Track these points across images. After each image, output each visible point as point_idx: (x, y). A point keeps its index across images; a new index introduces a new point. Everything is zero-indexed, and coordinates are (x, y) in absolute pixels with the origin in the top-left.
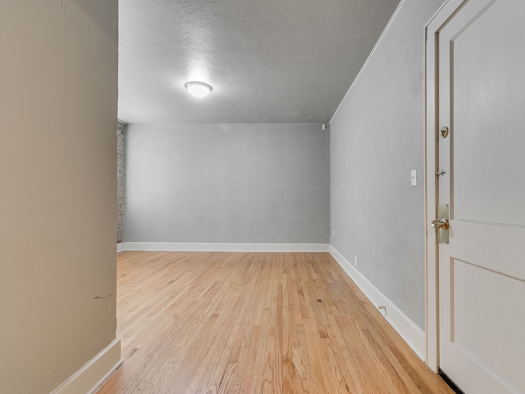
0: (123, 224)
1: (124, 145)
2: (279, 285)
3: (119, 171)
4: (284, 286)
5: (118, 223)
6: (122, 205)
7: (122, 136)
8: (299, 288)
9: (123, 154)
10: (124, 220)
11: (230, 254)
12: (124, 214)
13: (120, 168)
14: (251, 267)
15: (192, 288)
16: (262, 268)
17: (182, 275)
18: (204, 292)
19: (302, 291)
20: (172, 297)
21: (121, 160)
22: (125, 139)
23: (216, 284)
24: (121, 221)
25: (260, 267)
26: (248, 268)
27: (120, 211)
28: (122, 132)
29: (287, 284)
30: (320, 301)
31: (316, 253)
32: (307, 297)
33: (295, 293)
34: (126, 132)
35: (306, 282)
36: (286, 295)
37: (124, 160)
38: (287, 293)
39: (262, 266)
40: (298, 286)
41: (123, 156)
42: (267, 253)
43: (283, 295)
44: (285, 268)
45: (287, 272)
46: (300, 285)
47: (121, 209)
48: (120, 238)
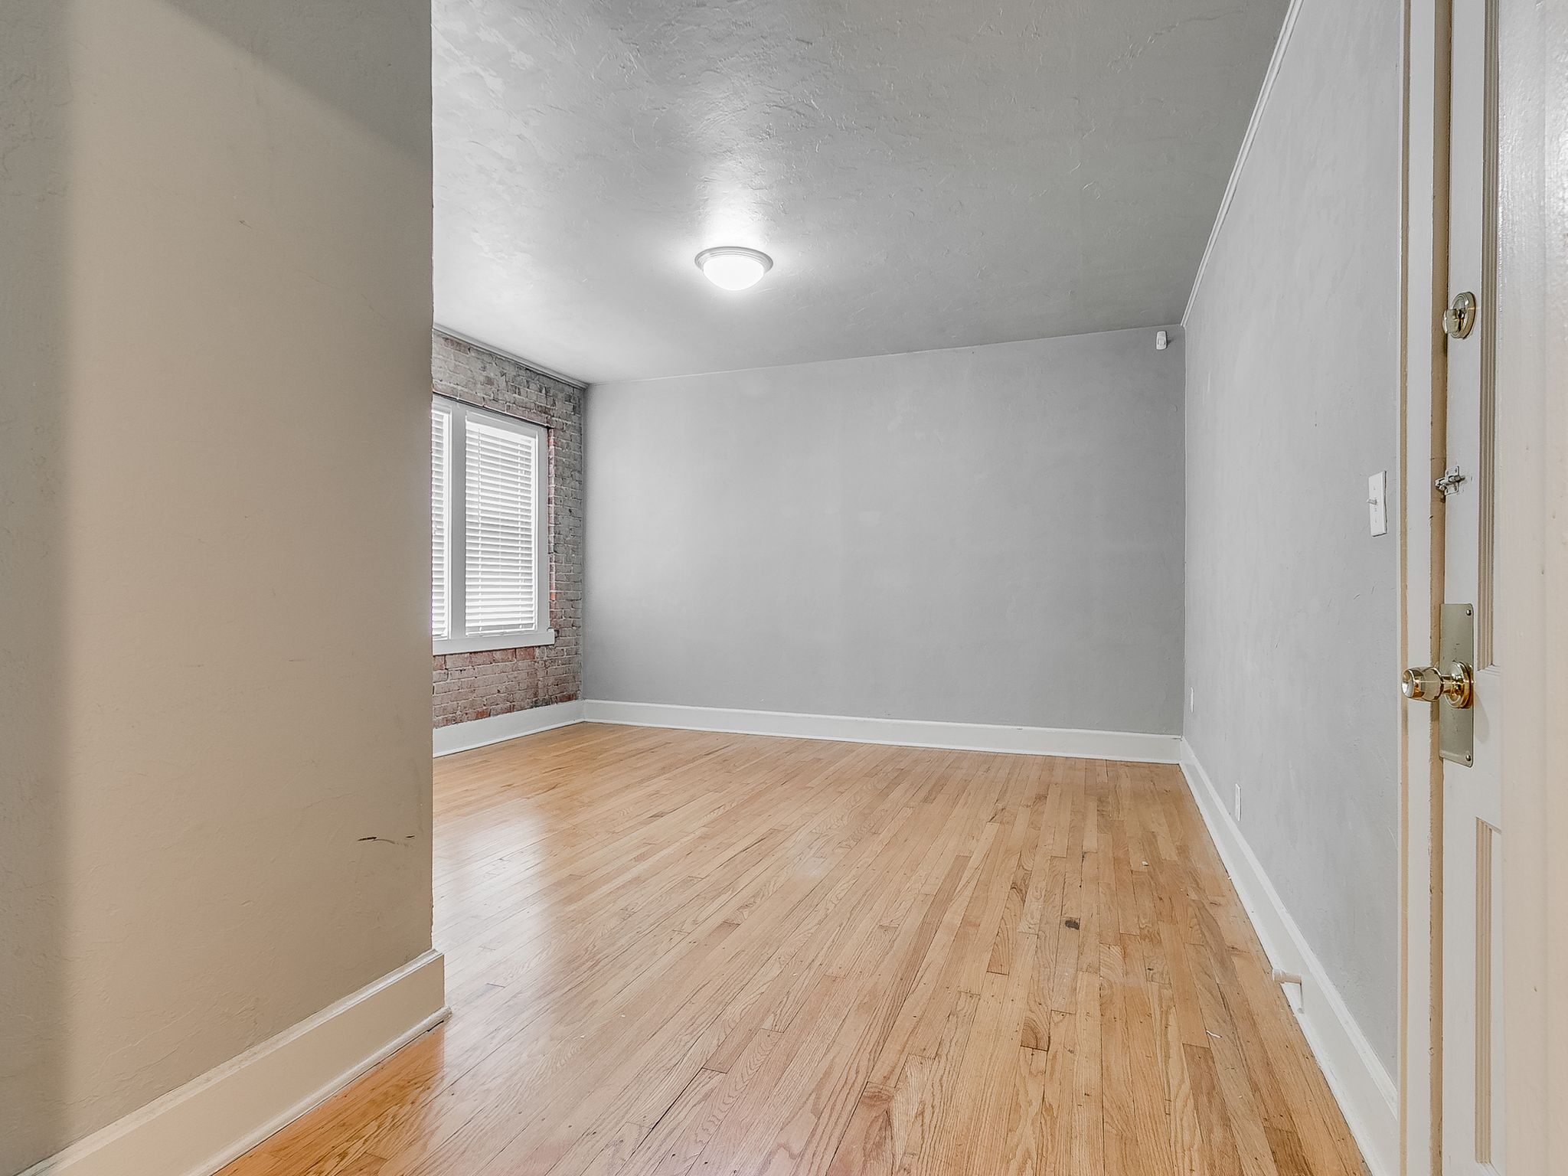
0: (580, 651)
1: (581, 441)
2: (958, 857)
3: (568, 512)
4: (974, 862)
5: (567, 649)
6: (577, 600)
7: (575, 418)
8: (1021, 873)
9: (578, 467)
10: (581, 642)
11: (850, 748)
12: (581, 625)
13: (570, 504)
14: (896, 794)
15: (703, 838)
16: (925, 800)
17: (692, 799)
18: (730, 853)
19: (1027, 886)
20: (639, 859)
21: (573, 484)
22: (582, 426)
23: (773, 832)
24: (574, 642)
25: (922, 794)
26: (883, 794)
27: (570, 617)
28: (574, 408)
29: (987, 856)
30: (1073, 924)
31: (1129, 764)
32: (1034, 905)
33: (1001, 889)
34: (586, 409)
35: (1053, 858)
36: (968, 892)
37: (580, 482)
38: (973, 884)
39: (930, 792)
40: (1019, 865)
41: (579, 472)
42: (963, 754)
43: (957, 891)
44: (1000, 806)
45: (1002, 819)
46: (1028, 866)
47: (575, 612)
48: (571, 689)
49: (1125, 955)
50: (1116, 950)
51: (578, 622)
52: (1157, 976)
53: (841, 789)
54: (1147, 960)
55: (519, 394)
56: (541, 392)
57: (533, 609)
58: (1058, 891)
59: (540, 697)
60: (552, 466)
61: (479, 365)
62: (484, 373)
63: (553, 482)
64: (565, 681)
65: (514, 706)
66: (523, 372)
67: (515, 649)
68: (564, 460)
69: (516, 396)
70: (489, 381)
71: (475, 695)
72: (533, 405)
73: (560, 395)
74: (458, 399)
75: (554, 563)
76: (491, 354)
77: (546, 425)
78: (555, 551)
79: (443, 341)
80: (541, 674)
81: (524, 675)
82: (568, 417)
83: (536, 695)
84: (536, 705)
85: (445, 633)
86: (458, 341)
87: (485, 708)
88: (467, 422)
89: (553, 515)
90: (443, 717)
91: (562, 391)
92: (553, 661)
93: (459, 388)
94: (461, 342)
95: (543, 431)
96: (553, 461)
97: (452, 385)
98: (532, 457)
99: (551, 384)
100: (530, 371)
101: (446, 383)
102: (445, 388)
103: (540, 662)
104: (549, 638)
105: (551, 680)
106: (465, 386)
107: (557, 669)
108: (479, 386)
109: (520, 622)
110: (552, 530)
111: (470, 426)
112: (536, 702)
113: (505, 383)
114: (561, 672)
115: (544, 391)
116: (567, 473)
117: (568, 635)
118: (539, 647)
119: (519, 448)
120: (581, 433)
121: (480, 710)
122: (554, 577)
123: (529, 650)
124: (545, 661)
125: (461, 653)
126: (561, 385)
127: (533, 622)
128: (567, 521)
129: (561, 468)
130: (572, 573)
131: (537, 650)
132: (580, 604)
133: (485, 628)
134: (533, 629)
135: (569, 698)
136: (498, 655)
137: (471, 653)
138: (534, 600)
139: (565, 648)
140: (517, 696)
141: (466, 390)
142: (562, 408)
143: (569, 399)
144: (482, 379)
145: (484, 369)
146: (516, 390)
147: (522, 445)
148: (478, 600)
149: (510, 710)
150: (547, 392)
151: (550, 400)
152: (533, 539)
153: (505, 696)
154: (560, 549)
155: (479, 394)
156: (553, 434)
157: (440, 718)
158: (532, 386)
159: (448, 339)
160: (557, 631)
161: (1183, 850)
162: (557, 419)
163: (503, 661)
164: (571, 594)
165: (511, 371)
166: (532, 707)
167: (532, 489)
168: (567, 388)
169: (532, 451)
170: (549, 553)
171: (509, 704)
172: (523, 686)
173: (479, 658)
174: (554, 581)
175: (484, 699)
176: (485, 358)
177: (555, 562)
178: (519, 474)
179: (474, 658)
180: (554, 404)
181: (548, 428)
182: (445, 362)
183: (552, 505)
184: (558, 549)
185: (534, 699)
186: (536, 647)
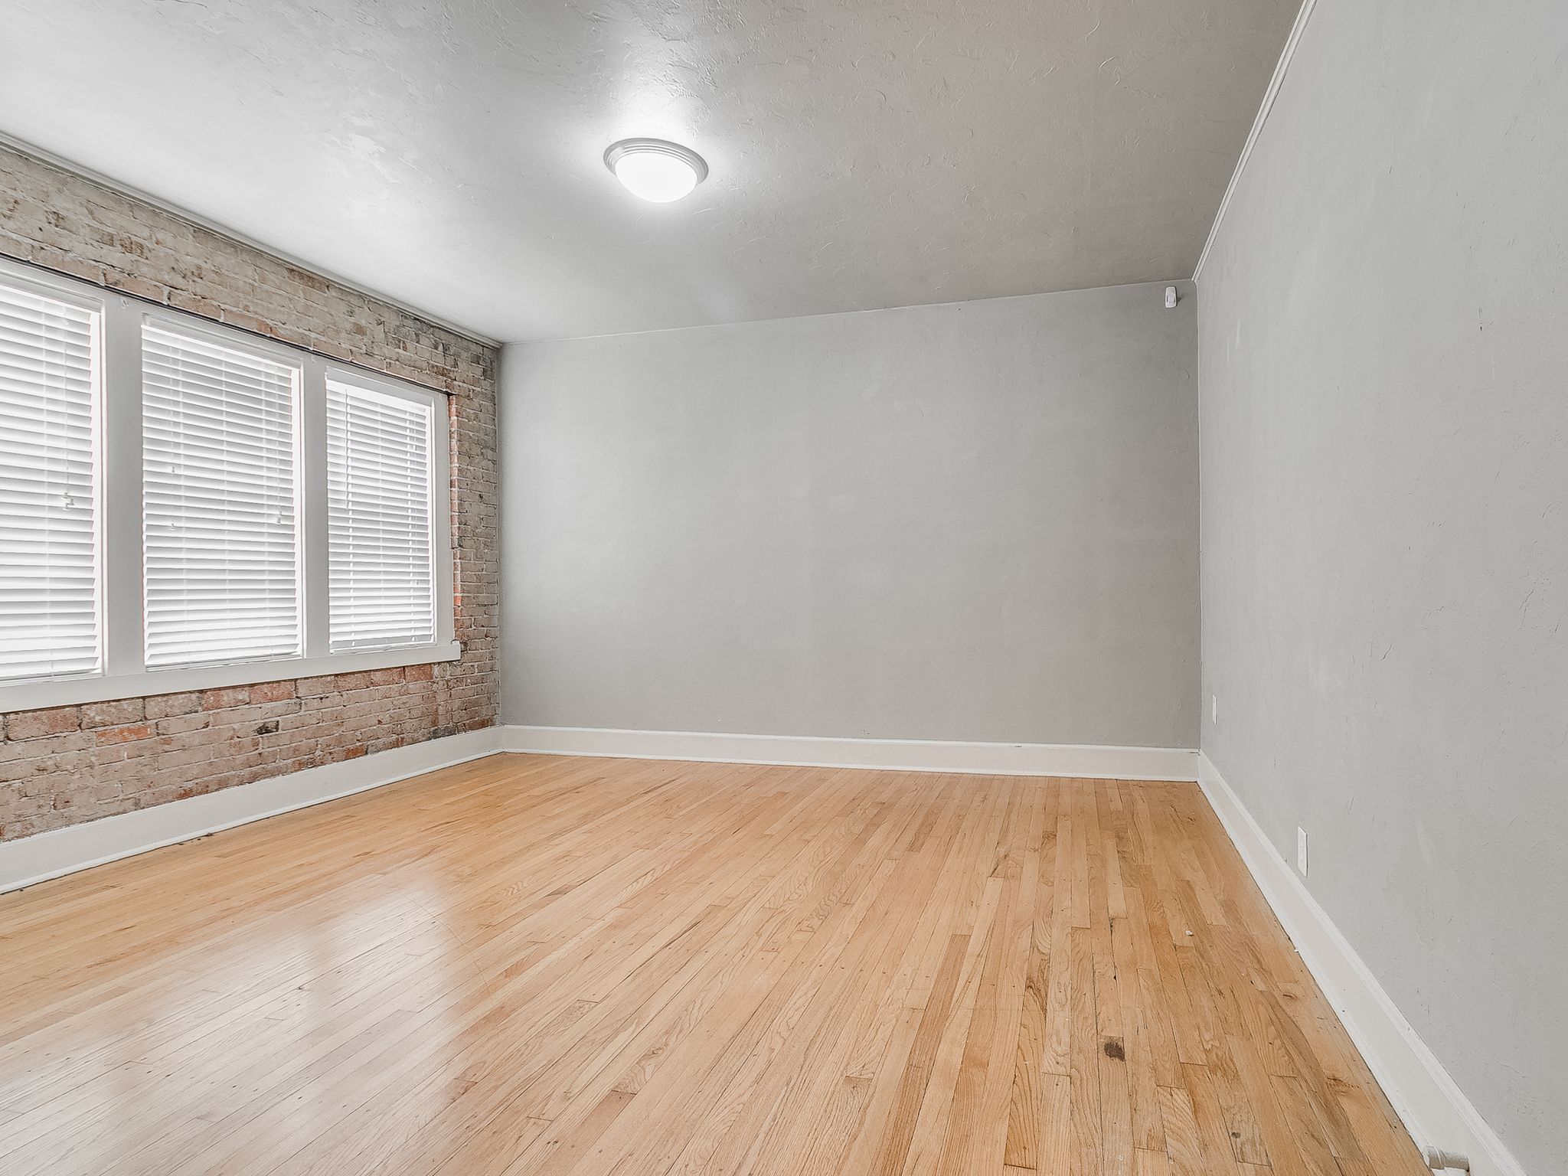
0: (497, 667)
1: (495, 412)
2: (955, 936)
3: (478, 497)
4: (974, 946)
5: (478, 665)
6: (491, 605)
7: (486, 384)
8: (1036, 959)
9: (491, 444)
10: (498, 655)
12: (498, 634)
13: (480, 488)
14: (875, 841)
16: (912, 848)
19: (1046, 982)
21: (484, 463)
22: (495, 394)
24: (488, 656)
25: (908, 838)
27: (483, 626)
28: (484, 371)
29: (991, 932)
30: (1114, 1050)
31: (1142, 784)
32: (1059, 1018)
33: (1012, 995)
34: (499, 372)
35: (1075, 929)
36: (969, 1001)
37: (494, 462)
38: (976, 982)
39: (917, 836)
40: (1034, 947)
41: (492, 449)
42: (955, 779)
43: (954, 999)
44: (1002, 851)
45: (1006, 872)
46: (1044, 945)
47: (489, 619)
48: (485, 712)
49: (1196, 1109)
50: (1181, 1097)
51: (494, 632)
52: (1248, 1149)
53: (808, 836)
54: (1227, 1116)
55: (405, 349)
56: (436, 348)
57: (431, 617)
58: (1087, 987)
59: (442, 723)
60: (454, 442)
61: (343, 308)
62: (352, 319)
63: (456, 460)
64: (476, 703)
65: (403, 739)
66: (410, 323)
67: (404, 667)
68: (471, 434)
69: (401, 351)
70: (360, 330)
71: (343, 729)
72: (425, 365)
73: (464, 355)
74: (311, 349)
75: (459, 561)
76: (361, 296)
77: (445, 390)
78: (460, 546)
79: (286, 273)
80: (441, 697)
81: (417, 699)
82: (476, 382)
83: (434, 723)
84: (435, 735)
85: (299, 650)
86: (311, 275)
87: (358, 744)
88: (327, 381)
89: (456, 502)
90: (293, 760)
91: (467, 349)
92: (459, 680)
93: (313, 335)
94: (314, 276)
95: (443, 398)
96: (455, 436)
97: (301, 331)
98: (428, 430)
99: (451, 340)
100: (421, 321)
101: (291, 327)
102: (289, 333)
103: (441, 683)
104: (453, 651)
105: (457, 703)
106: (323, 333)
107: (466, 690)
108: (344, 335)
109: (412, 633)
110: (456, 520)
111: (330, 385)
112: (435, 732)
113: (383, 335)
114: (470, 693)
115: (441, 348)
116: (476, 450)
117: (480, 648)
118: (439, 663)
119: (407, 417)
120: (495, 403)
121: (351, 747)
122: (459, 577)
123: (425, 669)
124: (448, 681)
125: (322, 677)
126: (465, 343)
127: (432, 633)
128: (475, 510)
129: (467, 445)
130: (484, 572)
131: (436, 668)
132: (496, 610)
133: (359, 642)
134: (432, 641)
135: (483, 724)
136: (377, 677)
137: (336, 675)
138: (432, 605)
139: (476, 664)
140: (407, 726)
141: (323, 339)
142: (467, 371)
143: (477, 360)
144: (348, 326)
145: (351, 313)
146: (400, 343)
147: (412, 414)
148: (349, 606)
149: (397, 744)
150: (445, 350)
151: (450, 360)
152: (430, 531)
153: (388, 728)
154: (467, 543)
155: (343, 345)
156: (454, 402)
157: (289, 761)
158: (424, 340)
159: (294, 270)
160: (465, 644)
161: (1230, 907)
162: (461, 384)
163: (386, 683)
164: (483, 597)
165: (393, 321)
166: (429, 739)
167: (428, 468)
168: (474, 347)
169: (427, 422)
170: (453, 548)
171: (395, 737)
172: (416, 713)
173: (351, 681)
174: (459, 582)
175: (358, 733)
176: (352, 300)
177: (460, 559)
178: (408, 449)
179: (341, 682)
180: (456, 365)
181: (449, 395)
182: (290, 300)
183: (456, 490)
184: (464, 543)
185: (433, 729)
186: (434, 663)
